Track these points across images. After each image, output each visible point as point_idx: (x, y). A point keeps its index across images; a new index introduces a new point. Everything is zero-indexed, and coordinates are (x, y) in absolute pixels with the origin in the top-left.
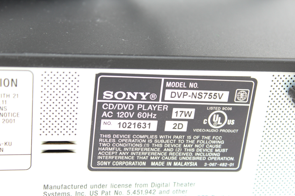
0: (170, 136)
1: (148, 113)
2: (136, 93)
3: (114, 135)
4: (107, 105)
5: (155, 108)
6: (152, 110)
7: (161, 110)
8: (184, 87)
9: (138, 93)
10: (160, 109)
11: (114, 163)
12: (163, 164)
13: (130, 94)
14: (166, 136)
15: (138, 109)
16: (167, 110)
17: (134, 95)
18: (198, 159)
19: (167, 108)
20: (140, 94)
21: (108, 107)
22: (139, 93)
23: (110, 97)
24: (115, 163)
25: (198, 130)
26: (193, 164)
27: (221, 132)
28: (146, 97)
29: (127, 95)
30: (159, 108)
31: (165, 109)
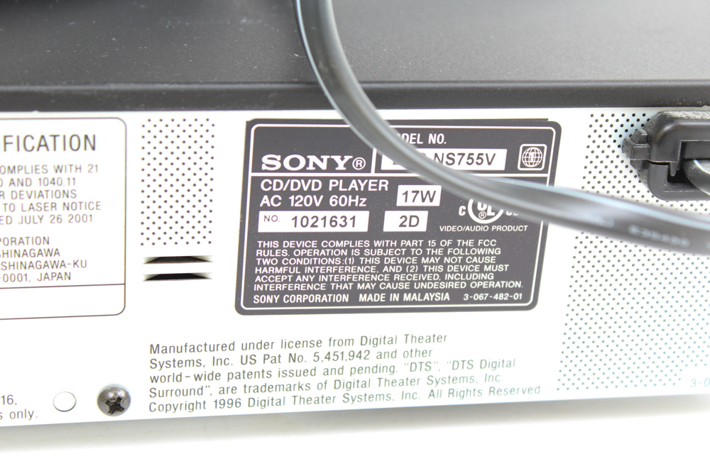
0: (394, 242)
1: (350, 197)
2: (325, 158)
3: (284, 242)
4: (270, 183)
5: (362, 186)
6: (357, 189)
7: (376, 190)
8: (418, 142)
9: (329, 157)
10: (372, 187)
11: (287, 299)
12: (382, 297)
13: (313, 159)
14: (387, 241)
15: (330, 189)
16: (386, 189)
17: (322, 160)
18: (451, 287)
19: (386, 186)
20: (333, 159)
21: (272, 185)
22: (332, 157)
23: (274, 166)
24: (289, 299)
25: (449, 229)
26: (440, 296)
27: (495, 230)
28: (345, 166)
29: (307, 161)
30: (370, 185)
31: (383, 188)
